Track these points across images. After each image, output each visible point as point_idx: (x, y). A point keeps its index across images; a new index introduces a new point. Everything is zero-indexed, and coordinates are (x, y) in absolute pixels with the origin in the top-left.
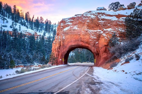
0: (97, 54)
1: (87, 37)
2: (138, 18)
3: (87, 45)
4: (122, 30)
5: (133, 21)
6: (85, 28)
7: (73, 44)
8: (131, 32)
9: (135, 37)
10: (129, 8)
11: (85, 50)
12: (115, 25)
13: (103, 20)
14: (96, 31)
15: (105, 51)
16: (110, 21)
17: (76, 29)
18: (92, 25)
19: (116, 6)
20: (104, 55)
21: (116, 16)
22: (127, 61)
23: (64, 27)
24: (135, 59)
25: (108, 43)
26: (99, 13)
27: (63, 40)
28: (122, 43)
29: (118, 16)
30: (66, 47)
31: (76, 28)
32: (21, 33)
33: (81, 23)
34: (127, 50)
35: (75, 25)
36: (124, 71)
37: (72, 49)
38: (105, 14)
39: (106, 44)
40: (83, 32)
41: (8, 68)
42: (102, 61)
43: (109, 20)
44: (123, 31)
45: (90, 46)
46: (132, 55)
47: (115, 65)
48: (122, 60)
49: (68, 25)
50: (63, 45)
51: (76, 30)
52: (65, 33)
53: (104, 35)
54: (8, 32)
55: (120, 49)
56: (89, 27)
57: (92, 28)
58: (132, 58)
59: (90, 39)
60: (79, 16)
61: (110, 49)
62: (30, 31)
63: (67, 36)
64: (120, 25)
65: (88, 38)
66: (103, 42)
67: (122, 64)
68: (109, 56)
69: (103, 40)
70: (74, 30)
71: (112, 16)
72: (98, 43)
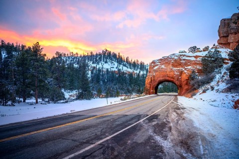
0: (180, 86)
1: (172, 73)
2: (211, 58)
3: (172, 79)
5: (208, 60)
6: (171, 67)
7: (162, 79)
8: (206, 69)
9: (210, 72)
10: (204, 51)
11: (171, 83)
12: (194, 64)
13: (184, 60)
14: (179, 69)
15: (187, 84)
17: (164, 67)
18: (176, 64)
19: (194, 49)
20: (186, 87)
21: (194, 57)
22: (204, 92)
23: (154, 67)
24: (211, 89)
25: (189, 78)
26: (181, 55)
27: (154, 76)
28: (200, 78)
29: (196, 57)
30: (156, 81)
31: (163, 66)
32: (123, 72)
33: (167, 63)
34: (204, 83)
35: (163, 64)
36: (201, 99)
37: (160, 82)
38: (185, 56)
39: (187, 78)
40: (169, 70)
41: (115, 97)
43: (189, 60)
44: (200, 68)
45: (174, 80)
46: (208, 86)
47: (195, 95)
48: (200, 91)
49: (157, 65)
50: (154, 80)
52: (156, 71)
53: (186, 71)
54: (115, 71)
55: (198, 82)
56: (174, 66)
57: (176, 66)
58: (208, 89)
59: (175, 75)
60: (166, 58)
61: (190, 82)
62: (129, 70)
63: (157, 73)
64: (198, 64)
66: (184, 77)
67: (200, 94)
68: (190, 87)
69: (185, 75)
70: (162, 68)
71: (191, 57)
72: (181, 78)
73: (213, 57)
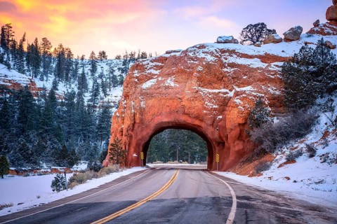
0: (219, 144)
1: (197, 104)
2: (308, 64)
3: (197, 122)
4: (275, 90)
5: (299, 71)
6: (193, 84)
7: (166, 120)
8: (294, 96)
9: (305, 106)
10: (287, 40)
12: (261, 80)
13: (232, 65)
14: (217, 91)
15: (240, 137)
16: (247, 70)
17: (172, 84)
18: (208, 77)
19: (258, 32)
20: (238, 146)
21: (260, 57)
22: (291, 160)
23: (141, 80)
24: (306, 155)
25: (246, 119)
26: (223, 51)
27: (142, 111)
28: (276, 121)
29: (266, 58)
30: (147, 126)
31: (170, 82)
33: (183, 72)
34: (287, 136)
35: (169, 75)
36: (288, 179)
37: (160, 129)
38: (236, 53)
39: (241, 121)
40: (188, 93)
42: (232, 158)
43: (245, 66)
44: (278, 93)
45: (203, 125)
46: (299, 145)
47: (266, 167)
48: (278, 157)
49: (150, 77)
50: (142, 120)
51: (172, 88)
52: (147, 94)
53: (238, 101)
55: (273, 133)
56: (203, 82)
57: (209, 84)
58: (300, 154)
59: (205, 109)
60: (178, 54)
61: (251, 133)
63: (151, 102)
64: (271, 80)
65: (200, 106)
66: (234, 117)
67: (281, 166)
68: (249, 147)
69: (235, 111)
70: (168, 87)
71: (251, 57)
72: (224, 119)
73: (313, 64)
